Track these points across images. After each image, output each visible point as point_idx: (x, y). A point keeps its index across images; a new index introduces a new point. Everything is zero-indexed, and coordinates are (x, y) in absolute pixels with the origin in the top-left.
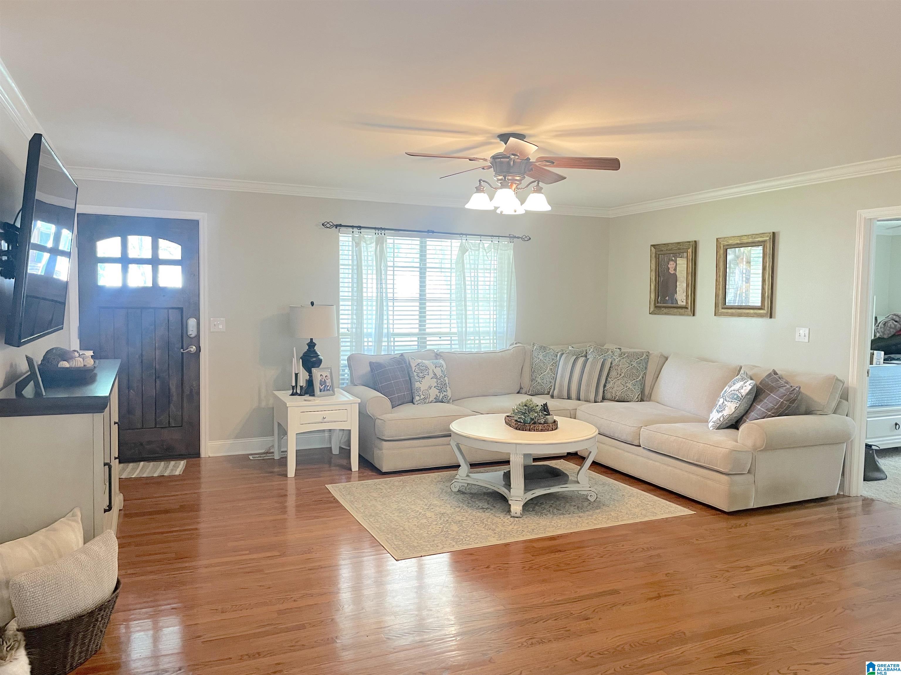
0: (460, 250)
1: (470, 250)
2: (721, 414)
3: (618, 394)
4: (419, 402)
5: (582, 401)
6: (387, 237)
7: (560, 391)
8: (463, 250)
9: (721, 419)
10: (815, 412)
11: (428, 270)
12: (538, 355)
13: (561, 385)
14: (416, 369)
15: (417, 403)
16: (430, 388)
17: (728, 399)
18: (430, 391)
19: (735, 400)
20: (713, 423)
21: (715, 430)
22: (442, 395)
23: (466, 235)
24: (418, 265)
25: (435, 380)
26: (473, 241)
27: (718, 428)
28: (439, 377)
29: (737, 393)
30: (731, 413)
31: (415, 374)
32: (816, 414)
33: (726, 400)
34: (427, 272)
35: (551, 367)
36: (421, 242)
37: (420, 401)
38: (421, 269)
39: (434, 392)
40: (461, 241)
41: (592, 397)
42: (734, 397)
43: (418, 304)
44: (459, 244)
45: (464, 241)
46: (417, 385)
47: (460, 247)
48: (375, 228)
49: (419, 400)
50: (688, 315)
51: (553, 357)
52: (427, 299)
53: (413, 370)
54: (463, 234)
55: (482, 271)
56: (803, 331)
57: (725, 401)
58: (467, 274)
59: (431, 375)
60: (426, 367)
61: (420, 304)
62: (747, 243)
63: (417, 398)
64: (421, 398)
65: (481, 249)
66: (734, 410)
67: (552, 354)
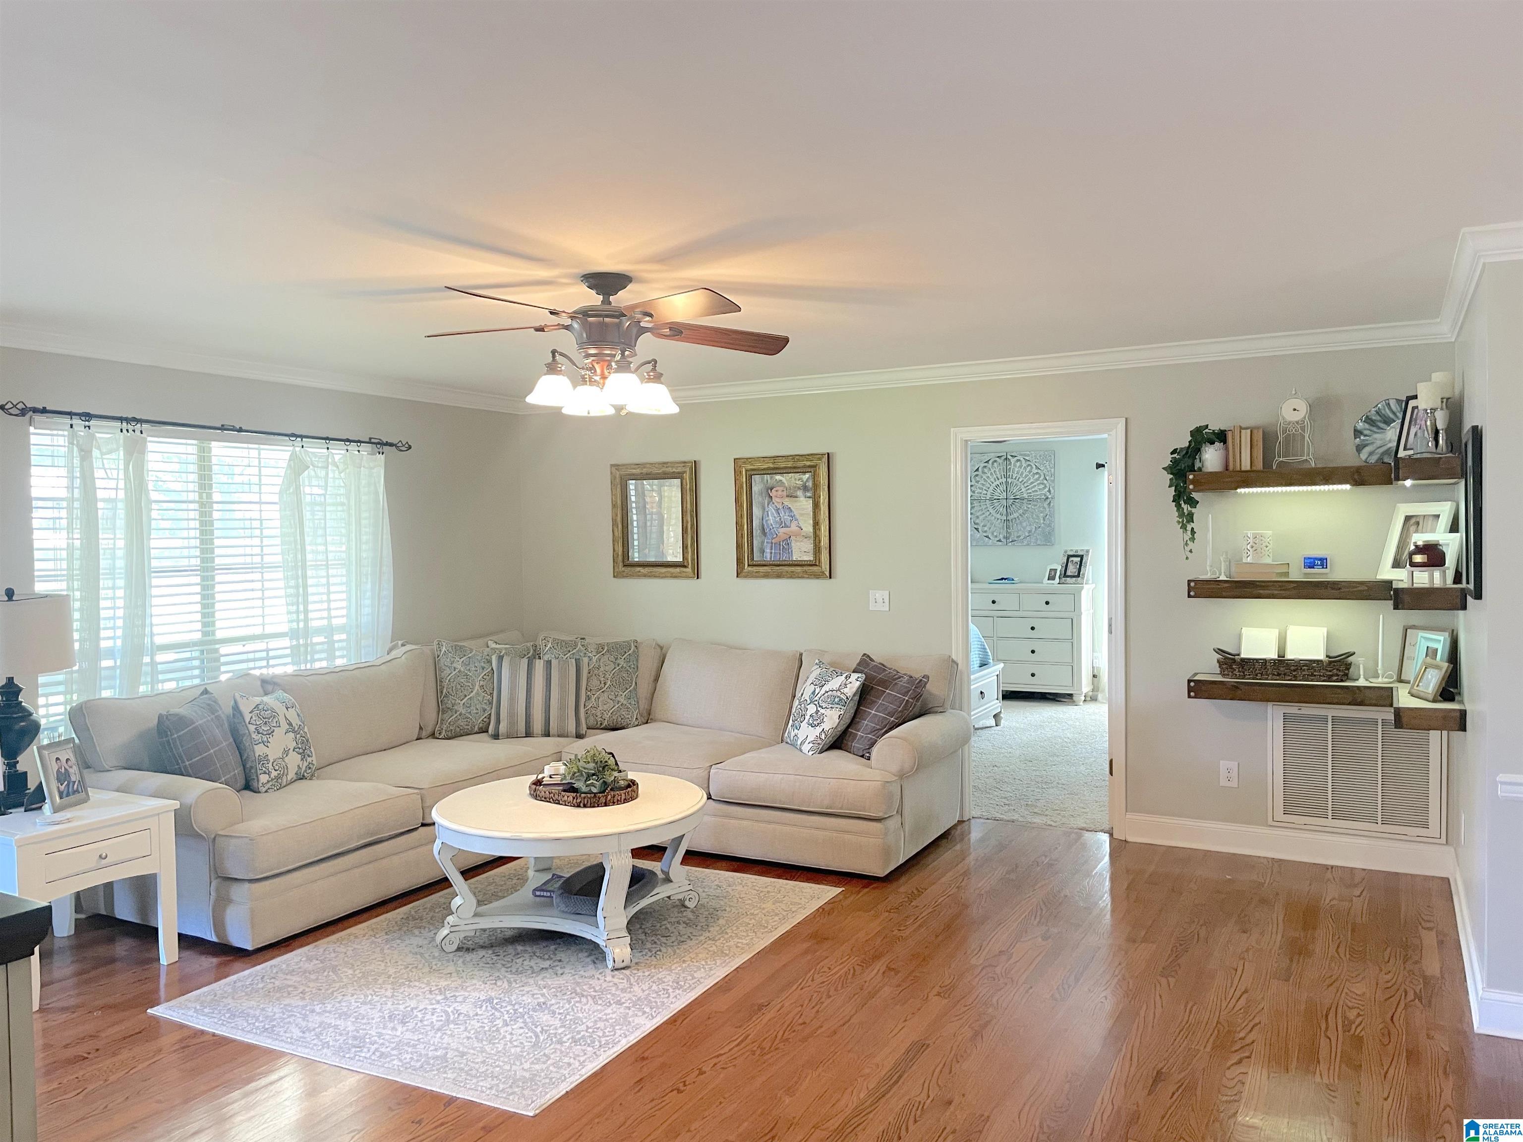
0: (289, 466)
1: (311, 467)
2: (819, 730)
3: (606, 716)
4: (269, 785)
5: (554, 736)
6: (149, 439)
7: (512, 722)
8: (297, 467)
9: (823, 737)
10: (933, 710)
11: (215, 506)
12: (452, 663)
13: (512, 715)
14: (254, 718)
15: (264, 790)
16: (286, 752)
17: (824, 705)
18: (286, 759)
19: (837, 706)
20: (811, 745)
21: (817, 755)
22: (306, 764)
23: (302, 437)
24: (194, 496)
25: (292, 735)
26: (315, 450)
27: (821, 752)
28: (296, 729)
29: (839, 694)
30: (834, 727)
31: (252, 728)
32: (936, 712)
33: (822, 707)
34: (214, 512)
35: (482, 683)
36: (202, 450)
37: (271, 783)
38: (202, 504)
39: (294, 761)
40: (291, 448)
41: (572, 728)
42: (835, 700)
43: (197, 580)
44: (287, 455)
45: (298, 449)
46: (259, 750)
47: (290, 460)
48: (121, 419)
49: (268, 782)
50: (687, 577)
51: (482, 664)
52: (216, 567)
53: (247, 722)
54: (297, 436)
55: (334, 508)
56: (881, 595)
57: (819, 709)
58: (307, 515)
59: (285, 726)
60: (273, 711)
61: (204, 579)
62: (785, 468)
63: (264, 778)
64: (272, 776)
65: (330, 466)
66: (838, 721)
67: (479, 658)
